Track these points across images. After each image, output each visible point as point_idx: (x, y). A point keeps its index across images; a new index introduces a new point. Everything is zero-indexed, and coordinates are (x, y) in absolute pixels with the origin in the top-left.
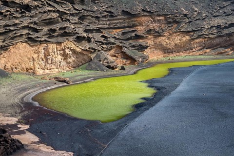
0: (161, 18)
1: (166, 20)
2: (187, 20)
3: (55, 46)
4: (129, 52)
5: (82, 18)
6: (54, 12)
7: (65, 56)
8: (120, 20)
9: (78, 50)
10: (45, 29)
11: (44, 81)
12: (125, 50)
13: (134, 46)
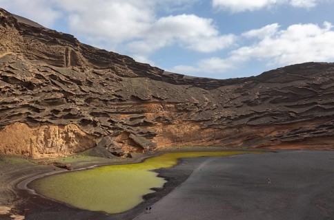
0: (171, 105)
1: (176, 108)
2: (197, 110)
3: (57, 128)
4: (137, 139)
5: (89, 100)
6: (59, 91)
7: (67, 140)
8: (129, 105)
9: (83, 134)
10: (48, 109)
11: (41, 166)
12: (132, 136)
13: (142, 133)
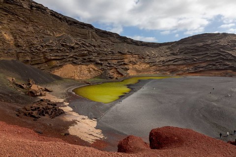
1: (138, 57)
2: (149, 58)
3: (85, 66)
4: (121, 71)
5: (99, 54)
6: (85, 50)
7: (90, 71)
8: (117, 56)
9: (96, 69)
10: (81, 58)
11: (79, 83)
12: (118, 70)
13: (123, 68)
